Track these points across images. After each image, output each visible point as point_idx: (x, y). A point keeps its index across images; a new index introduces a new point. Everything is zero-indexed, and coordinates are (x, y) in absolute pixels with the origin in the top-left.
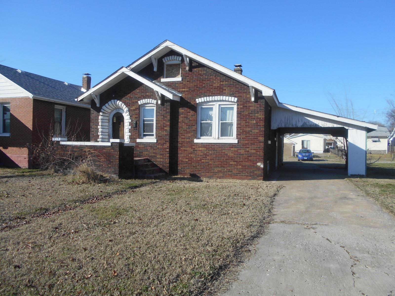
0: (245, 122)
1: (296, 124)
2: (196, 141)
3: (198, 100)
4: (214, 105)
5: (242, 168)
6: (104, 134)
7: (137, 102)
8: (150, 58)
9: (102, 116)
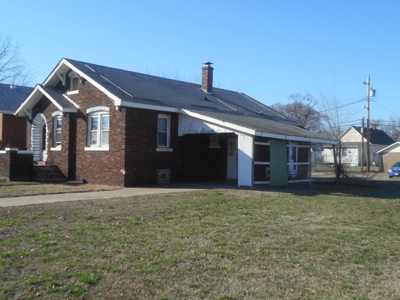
0: (114, 131)
1: (197, 131)
2: (86, 149)
3: (88, 111)
4: (98, 115)
5: (112, 175)
6: (35, 143)
7: (51, 114)
8: (55, 74)
9: (33, 127)
